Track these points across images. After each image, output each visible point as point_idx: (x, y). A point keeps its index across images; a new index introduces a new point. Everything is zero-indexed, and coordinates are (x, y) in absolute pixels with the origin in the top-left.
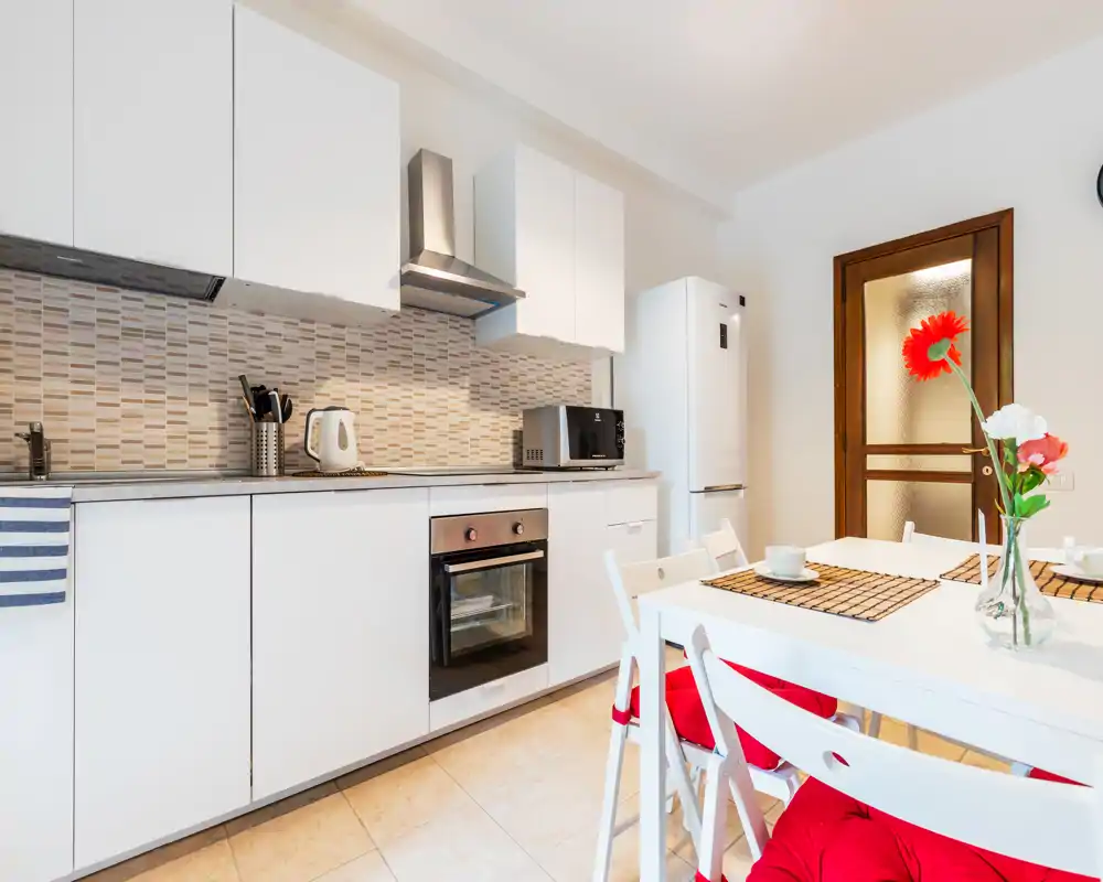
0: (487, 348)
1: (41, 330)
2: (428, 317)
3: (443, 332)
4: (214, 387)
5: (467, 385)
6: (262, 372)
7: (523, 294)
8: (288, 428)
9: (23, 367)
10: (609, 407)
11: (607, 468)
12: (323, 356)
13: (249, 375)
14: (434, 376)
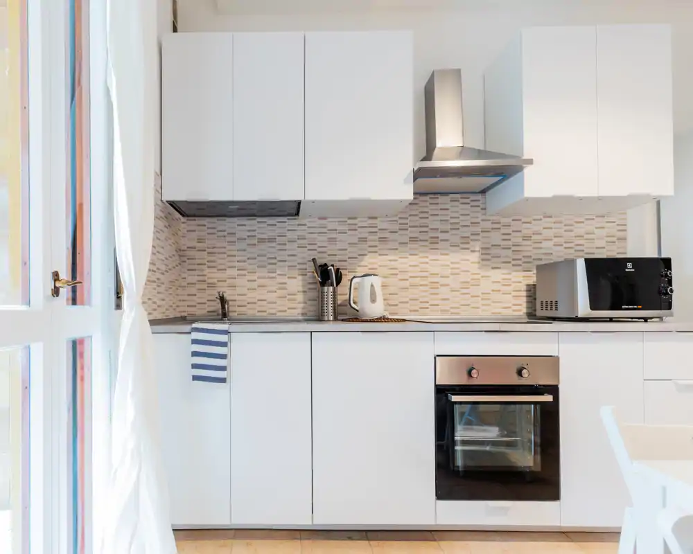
0: (498, 214)
1: (225, 244)
2: (441, 199)
3: (456, 209)
4: (299, 267)
5: (477, 249)
6: (325, 255)
7: (530, 162)
8: (340, 289)
9: (221, 264)
10: (656, 256)
11: (646, 320)
12: (363, 240)
13: (319, 258)
14: (447, 244)
